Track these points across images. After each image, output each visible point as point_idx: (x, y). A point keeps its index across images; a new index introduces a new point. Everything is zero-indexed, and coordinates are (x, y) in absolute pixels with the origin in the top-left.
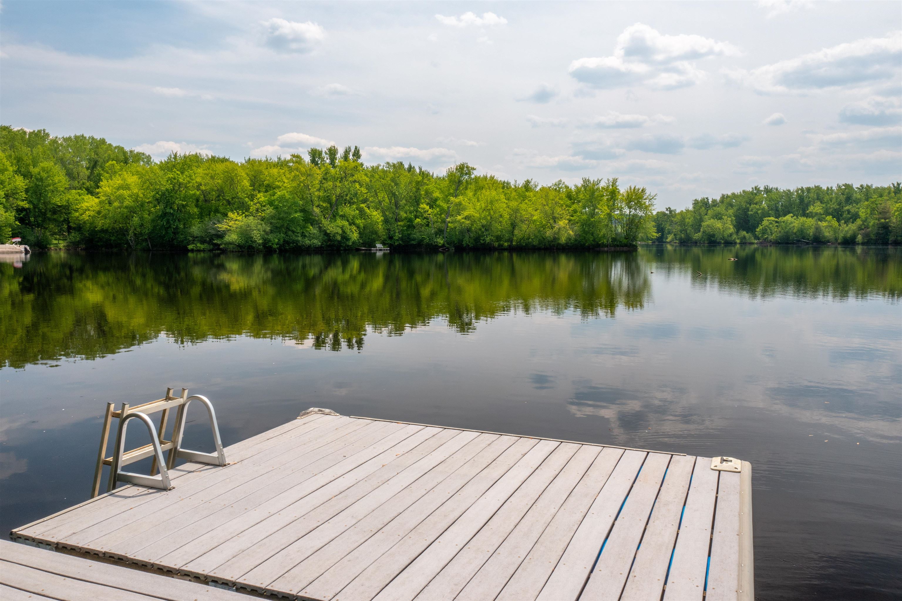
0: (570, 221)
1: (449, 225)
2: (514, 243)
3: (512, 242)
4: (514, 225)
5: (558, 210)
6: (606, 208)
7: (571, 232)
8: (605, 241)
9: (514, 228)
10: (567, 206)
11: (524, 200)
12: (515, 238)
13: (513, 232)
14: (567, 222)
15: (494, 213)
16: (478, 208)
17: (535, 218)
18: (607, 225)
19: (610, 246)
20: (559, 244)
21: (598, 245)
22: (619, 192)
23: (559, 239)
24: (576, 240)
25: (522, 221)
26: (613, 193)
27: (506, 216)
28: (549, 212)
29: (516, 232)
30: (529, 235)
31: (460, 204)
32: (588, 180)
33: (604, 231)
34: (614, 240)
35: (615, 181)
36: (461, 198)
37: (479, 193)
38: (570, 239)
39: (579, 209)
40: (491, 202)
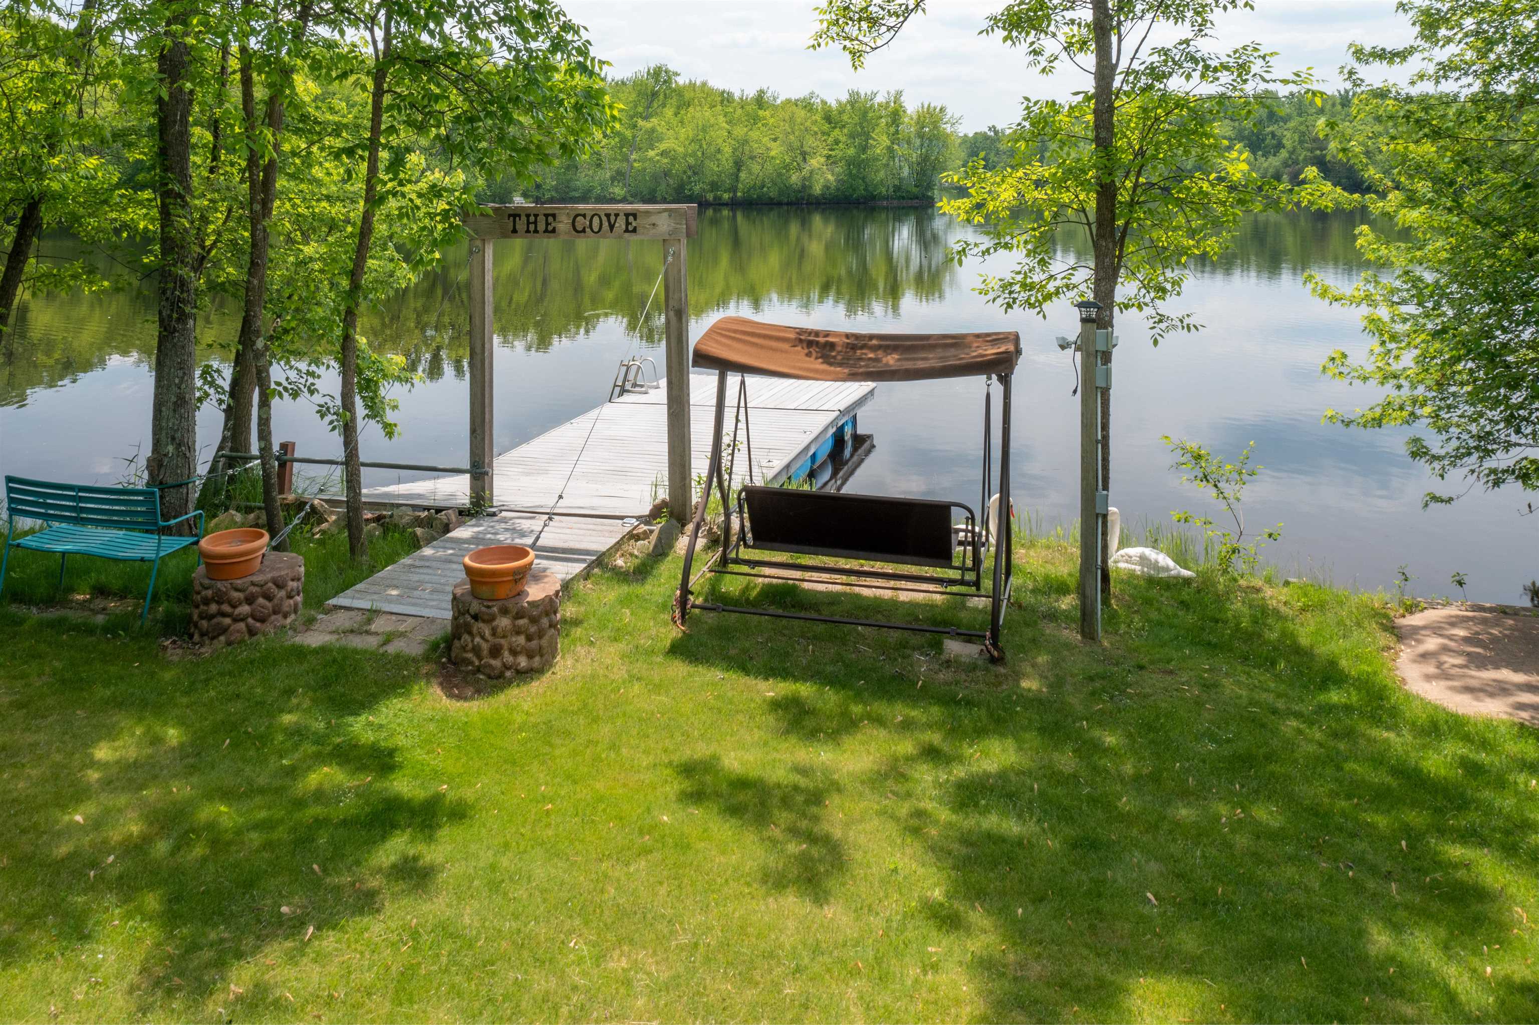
0: (828, 157)
1: (636, 165)
2: (739, 194)
3: (735, 192)
4: (738, 165)
5: (810, 142)
6: (885, 138)
7: (830, 177)
8: (884, 190)
9: (739, 170)
10: (823, 133)
11: (755, 124)
12: (740, 186)
13: (737, 176)
14: (823, 160)
15: (709, 144)
16: (682, 136)
17: (773, 153)
18: (887, 165)
19: (892, 198)
20: (809, 195)
21: (873, 198)
22: (904, 112)
23: (811, 187)
24: (838, 189)
25: (752, 158)
26: (896, 116)
27: (727, 150)
28: (797, 144)
29: (743, 175)
30: (763, 181)
31: (653, 130)
32: (858, 93)
33: (882, 174)
34: (897, 188)
35: (899, 94)
36: (654, 121)
37: (682, 112)
38: (828, 188)
39: (843, 139)
40: (704, 130)
